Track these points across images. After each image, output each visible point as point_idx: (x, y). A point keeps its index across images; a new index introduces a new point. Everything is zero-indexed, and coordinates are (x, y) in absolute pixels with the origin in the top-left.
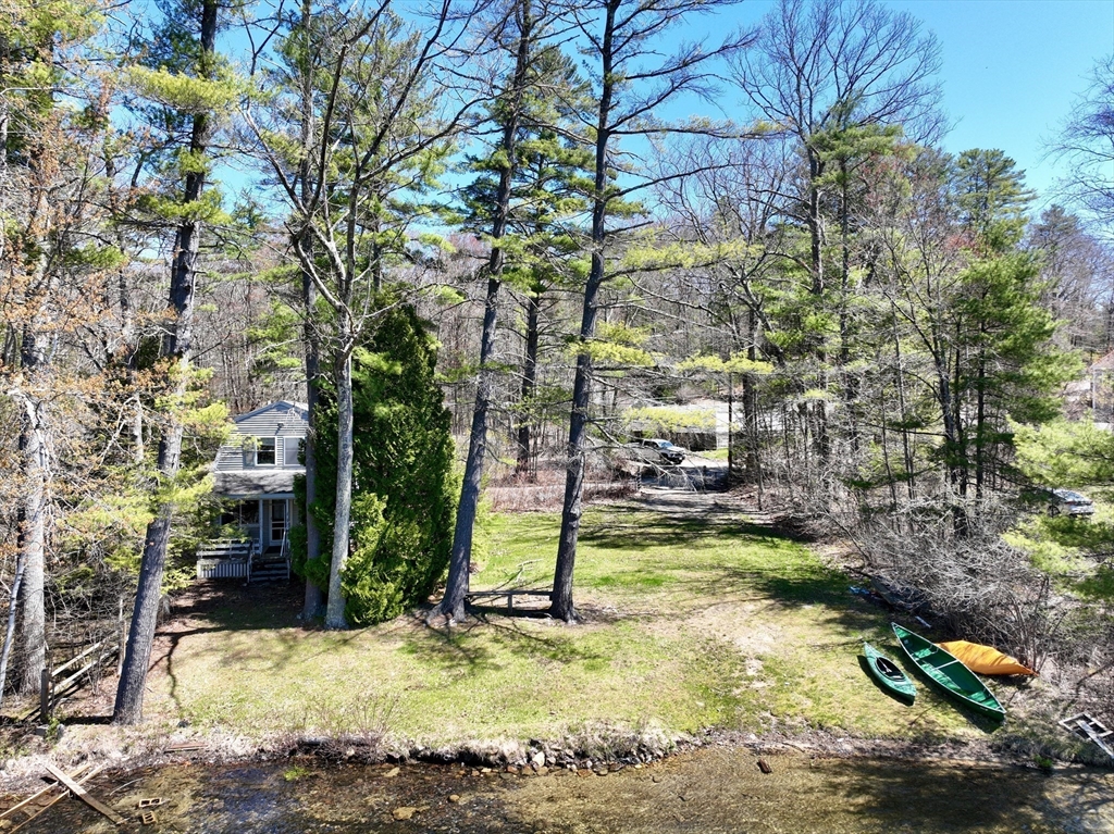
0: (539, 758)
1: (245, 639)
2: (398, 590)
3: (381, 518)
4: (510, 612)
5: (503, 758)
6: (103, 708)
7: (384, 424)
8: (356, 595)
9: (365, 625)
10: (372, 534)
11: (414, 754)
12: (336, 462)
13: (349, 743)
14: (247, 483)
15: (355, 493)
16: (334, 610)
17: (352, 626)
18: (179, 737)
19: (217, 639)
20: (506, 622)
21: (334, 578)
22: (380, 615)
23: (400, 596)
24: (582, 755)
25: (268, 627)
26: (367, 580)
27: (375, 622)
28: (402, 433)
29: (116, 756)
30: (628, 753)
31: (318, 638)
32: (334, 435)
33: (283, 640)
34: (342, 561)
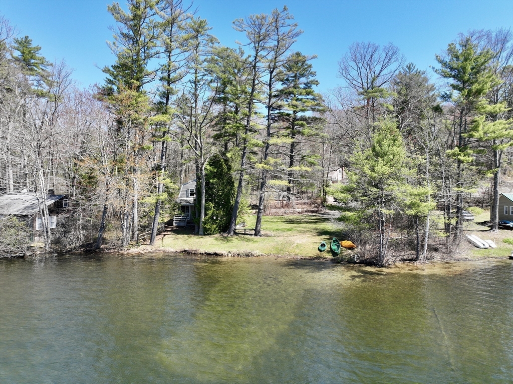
0: (230, 255)
1: (179, 236)
2: (217, 227)
3: (213, 208)
4: (245, 234)
5: (222, 254)
6: (148, 243)
7: (212, 184)
8: (206, 227)
9: (208, 235)
10: (210, 212)
11: (205, 253)
12: (201, 193)
13: (193, 251)
14: (186, 201)
15: (206, 201)
16: (201, 231)
17: (205, 235)
18: (162, 248)
19: (174, 236)
20: (243, 236)
21: (201, 223)
22: (212, 233)
23: (217, 229)
24: (239, 255)
25: (186, 234)
26: (209, 224)
27: (211, 234)
28: (218, 187)
29: (150, 250)
30: (248, 255)
31: (196, 237)
32: (201, 186)
33: (188, 237)
34: (203, 218)
